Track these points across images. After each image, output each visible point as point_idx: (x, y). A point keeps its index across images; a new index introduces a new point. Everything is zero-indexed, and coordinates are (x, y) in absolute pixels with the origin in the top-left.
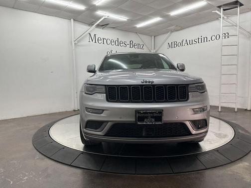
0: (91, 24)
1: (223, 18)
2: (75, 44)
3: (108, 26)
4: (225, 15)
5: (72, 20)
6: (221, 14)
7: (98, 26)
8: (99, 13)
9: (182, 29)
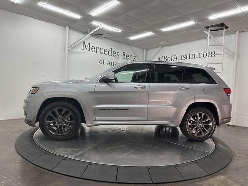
0: (86, 33)
1: (210, 37)
2: (68, 50)
3: (102, 36)
4: (212, 35)
5: (68, 28)
6: (209, 34)
7: (93, 35)
8: (95, 23)
9: (173, 44)
